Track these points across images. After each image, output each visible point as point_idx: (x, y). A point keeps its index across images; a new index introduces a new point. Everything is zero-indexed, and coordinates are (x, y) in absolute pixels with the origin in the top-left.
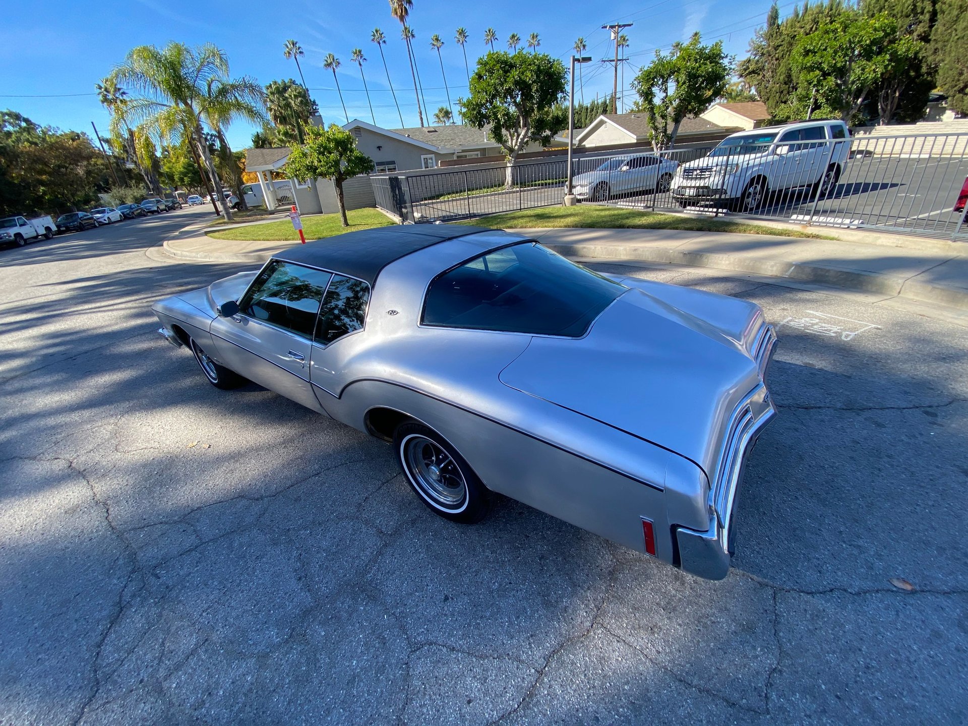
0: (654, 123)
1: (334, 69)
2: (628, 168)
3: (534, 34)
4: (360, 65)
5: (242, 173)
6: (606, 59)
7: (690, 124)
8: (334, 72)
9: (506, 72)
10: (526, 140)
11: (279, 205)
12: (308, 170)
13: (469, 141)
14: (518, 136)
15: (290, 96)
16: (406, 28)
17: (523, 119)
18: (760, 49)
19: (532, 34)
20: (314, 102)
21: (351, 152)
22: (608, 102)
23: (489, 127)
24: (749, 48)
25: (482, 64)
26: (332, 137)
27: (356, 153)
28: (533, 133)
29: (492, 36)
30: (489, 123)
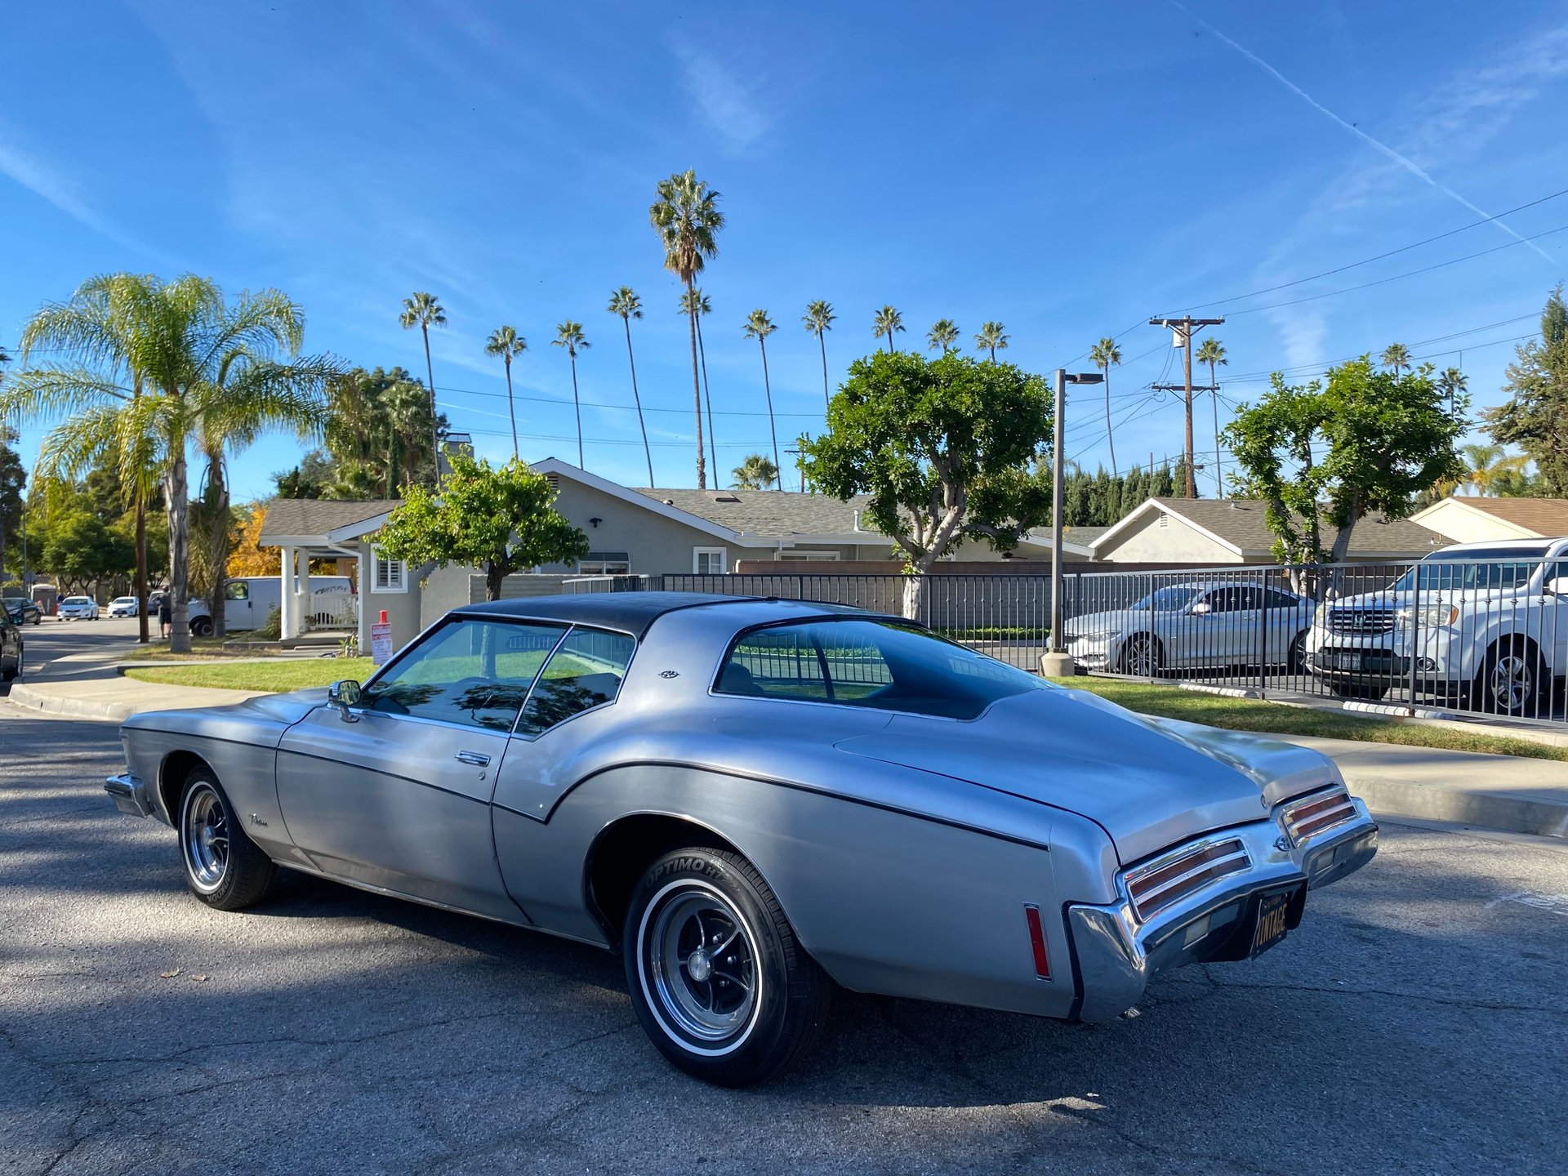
0: (1283, 524)
1: (508, 357)
2: (1207, 607)
3: (991, 325)
4: (573, 353)
5: (228, 553)
6: (1164, 385)
7: (1383, 534)
8: (508, 363)
9: (914, 391)
10: (955, 533)
11: (309, 631)
12: (433, 542)
13: (815, 527)
14: (938, 522)
15: (392, 401)
16: (692, 293)
17: (950, 489)
18: (1535, 387)
19: (988, 323)
20: (443, 419)
21: (539, 515)
22: (1172, 475)
23: (864, 498)
24: (1508, 383)
25: (860, 373)
26: (502, 482)
27: (553, 518)
28: (974, 521)
29: (890, 320)
30: (867, 489)
